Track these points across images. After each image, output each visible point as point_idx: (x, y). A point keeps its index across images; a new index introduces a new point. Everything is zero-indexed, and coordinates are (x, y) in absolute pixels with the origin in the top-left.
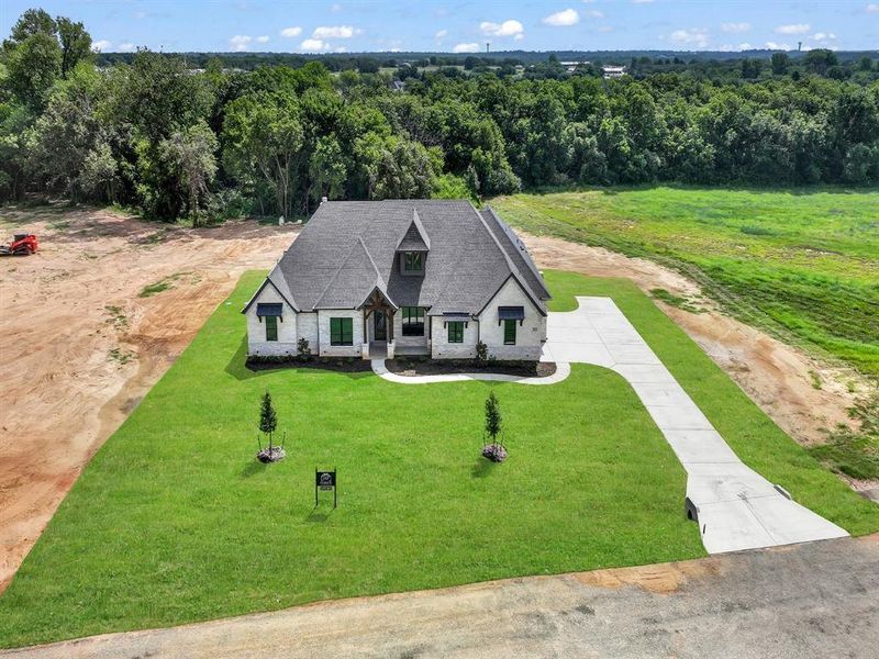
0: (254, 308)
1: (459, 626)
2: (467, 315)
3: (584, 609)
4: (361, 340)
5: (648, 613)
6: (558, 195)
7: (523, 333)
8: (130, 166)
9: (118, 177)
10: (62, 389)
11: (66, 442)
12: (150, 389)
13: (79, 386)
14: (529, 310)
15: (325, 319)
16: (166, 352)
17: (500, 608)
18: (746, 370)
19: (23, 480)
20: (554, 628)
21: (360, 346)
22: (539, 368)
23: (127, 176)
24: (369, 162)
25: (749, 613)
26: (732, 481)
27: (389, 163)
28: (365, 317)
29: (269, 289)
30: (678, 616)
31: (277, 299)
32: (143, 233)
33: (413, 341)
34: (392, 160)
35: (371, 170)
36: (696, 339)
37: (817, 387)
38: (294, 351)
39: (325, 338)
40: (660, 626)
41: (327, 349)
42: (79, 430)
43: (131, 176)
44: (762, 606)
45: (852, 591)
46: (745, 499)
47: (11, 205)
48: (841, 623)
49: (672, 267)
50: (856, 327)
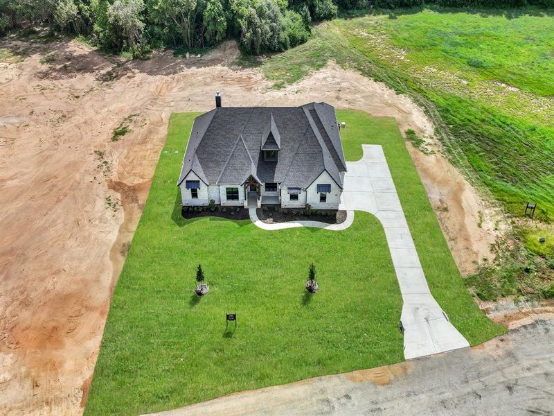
0: (184, 183)
1: (294, 408)
2: (300, 189)
3: (347, 397)
4: (243, 198)
5: (374, 398)
6: (360, 19)
7: (330, 197)
8: (86, 7)
9: (79, 16)
10: (87, 234)
11: (97, 281)
12: (133, 234)
13: (95, 231)
14: (334, 186)
15: (223, 189)
16: (137, 201)
17: (311, 396)
18: (446, 210)
19: (83, 311)
20: (334, 408)
21: (242, 201)
22: (338, 216)
23: (85, 15)
24: (241, 17)
25: (417, 397)
26: (424, 307)
27: (254, 18)
28: (245, 188)
29: (192, 173)
30: (387, 400)
31: (196, 179)
32: (103, 69)
33: (271, 194)
34: (256, 16)
35: (243, 23)
36: (424, 181)
37: (480, 226)
38: (207, 203)
39: (224, 197)
40: (378, 406)
41: (225, 202)
42: (102, 271)
43: (88, 14)
44: (423, 393)
45: (462, 383)
46: (427, 321)
47: (11, 33)
48: (454, 402)
49: (421, 105)
50: (511, 170)
